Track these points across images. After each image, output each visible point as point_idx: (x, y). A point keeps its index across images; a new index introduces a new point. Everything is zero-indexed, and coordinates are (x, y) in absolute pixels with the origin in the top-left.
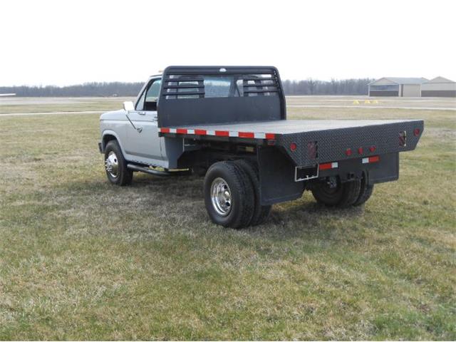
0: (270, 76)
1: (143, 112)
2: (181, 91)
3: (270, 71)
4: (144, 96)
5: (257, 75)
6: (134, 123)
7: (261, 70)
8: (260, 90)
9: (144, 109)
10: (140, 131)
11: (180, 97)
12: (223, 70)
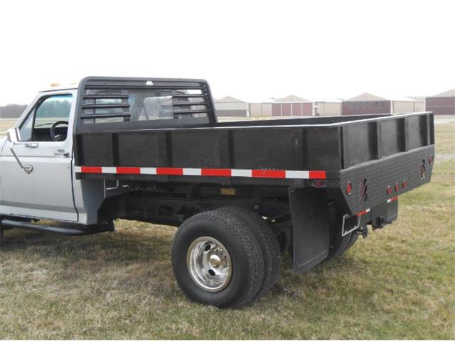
0: (199, 92)
1: (34, 144)
2: (98, 112)
3: (199, 85)
4: (31, 120)
5: (182, 91)
6: (20, 159)
7: (190, 85)
8: (186, 110)
9: (32, 140)
10: (29, 171)
11: (99, 121)
12: (149, 83)
